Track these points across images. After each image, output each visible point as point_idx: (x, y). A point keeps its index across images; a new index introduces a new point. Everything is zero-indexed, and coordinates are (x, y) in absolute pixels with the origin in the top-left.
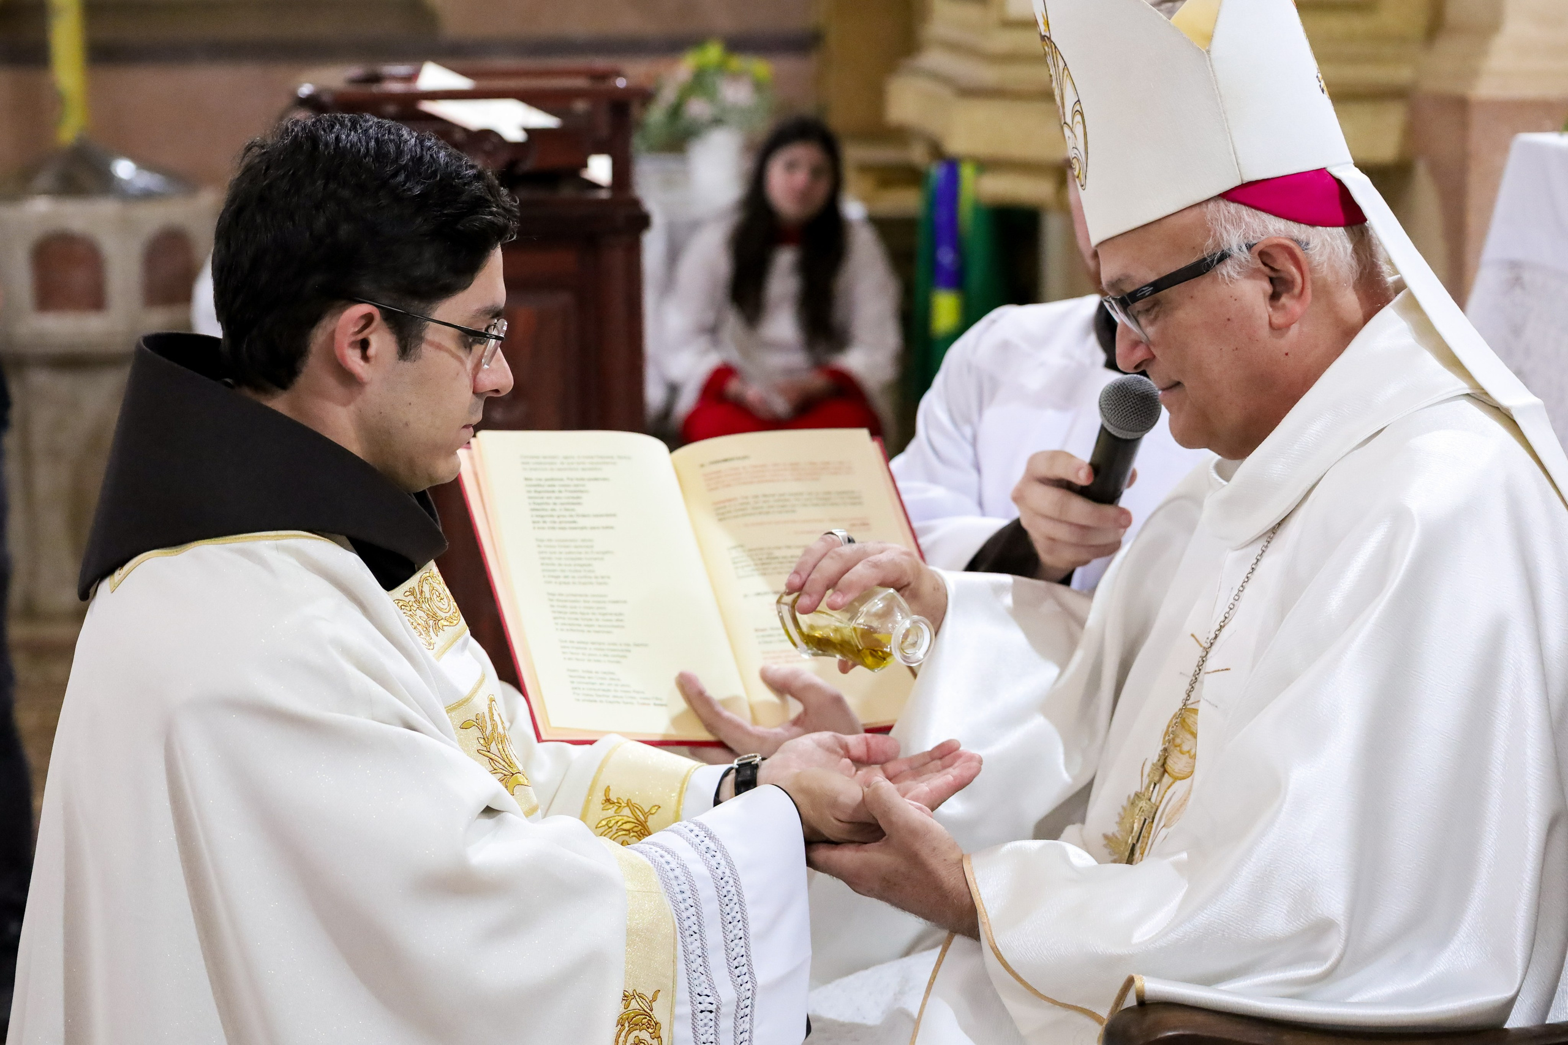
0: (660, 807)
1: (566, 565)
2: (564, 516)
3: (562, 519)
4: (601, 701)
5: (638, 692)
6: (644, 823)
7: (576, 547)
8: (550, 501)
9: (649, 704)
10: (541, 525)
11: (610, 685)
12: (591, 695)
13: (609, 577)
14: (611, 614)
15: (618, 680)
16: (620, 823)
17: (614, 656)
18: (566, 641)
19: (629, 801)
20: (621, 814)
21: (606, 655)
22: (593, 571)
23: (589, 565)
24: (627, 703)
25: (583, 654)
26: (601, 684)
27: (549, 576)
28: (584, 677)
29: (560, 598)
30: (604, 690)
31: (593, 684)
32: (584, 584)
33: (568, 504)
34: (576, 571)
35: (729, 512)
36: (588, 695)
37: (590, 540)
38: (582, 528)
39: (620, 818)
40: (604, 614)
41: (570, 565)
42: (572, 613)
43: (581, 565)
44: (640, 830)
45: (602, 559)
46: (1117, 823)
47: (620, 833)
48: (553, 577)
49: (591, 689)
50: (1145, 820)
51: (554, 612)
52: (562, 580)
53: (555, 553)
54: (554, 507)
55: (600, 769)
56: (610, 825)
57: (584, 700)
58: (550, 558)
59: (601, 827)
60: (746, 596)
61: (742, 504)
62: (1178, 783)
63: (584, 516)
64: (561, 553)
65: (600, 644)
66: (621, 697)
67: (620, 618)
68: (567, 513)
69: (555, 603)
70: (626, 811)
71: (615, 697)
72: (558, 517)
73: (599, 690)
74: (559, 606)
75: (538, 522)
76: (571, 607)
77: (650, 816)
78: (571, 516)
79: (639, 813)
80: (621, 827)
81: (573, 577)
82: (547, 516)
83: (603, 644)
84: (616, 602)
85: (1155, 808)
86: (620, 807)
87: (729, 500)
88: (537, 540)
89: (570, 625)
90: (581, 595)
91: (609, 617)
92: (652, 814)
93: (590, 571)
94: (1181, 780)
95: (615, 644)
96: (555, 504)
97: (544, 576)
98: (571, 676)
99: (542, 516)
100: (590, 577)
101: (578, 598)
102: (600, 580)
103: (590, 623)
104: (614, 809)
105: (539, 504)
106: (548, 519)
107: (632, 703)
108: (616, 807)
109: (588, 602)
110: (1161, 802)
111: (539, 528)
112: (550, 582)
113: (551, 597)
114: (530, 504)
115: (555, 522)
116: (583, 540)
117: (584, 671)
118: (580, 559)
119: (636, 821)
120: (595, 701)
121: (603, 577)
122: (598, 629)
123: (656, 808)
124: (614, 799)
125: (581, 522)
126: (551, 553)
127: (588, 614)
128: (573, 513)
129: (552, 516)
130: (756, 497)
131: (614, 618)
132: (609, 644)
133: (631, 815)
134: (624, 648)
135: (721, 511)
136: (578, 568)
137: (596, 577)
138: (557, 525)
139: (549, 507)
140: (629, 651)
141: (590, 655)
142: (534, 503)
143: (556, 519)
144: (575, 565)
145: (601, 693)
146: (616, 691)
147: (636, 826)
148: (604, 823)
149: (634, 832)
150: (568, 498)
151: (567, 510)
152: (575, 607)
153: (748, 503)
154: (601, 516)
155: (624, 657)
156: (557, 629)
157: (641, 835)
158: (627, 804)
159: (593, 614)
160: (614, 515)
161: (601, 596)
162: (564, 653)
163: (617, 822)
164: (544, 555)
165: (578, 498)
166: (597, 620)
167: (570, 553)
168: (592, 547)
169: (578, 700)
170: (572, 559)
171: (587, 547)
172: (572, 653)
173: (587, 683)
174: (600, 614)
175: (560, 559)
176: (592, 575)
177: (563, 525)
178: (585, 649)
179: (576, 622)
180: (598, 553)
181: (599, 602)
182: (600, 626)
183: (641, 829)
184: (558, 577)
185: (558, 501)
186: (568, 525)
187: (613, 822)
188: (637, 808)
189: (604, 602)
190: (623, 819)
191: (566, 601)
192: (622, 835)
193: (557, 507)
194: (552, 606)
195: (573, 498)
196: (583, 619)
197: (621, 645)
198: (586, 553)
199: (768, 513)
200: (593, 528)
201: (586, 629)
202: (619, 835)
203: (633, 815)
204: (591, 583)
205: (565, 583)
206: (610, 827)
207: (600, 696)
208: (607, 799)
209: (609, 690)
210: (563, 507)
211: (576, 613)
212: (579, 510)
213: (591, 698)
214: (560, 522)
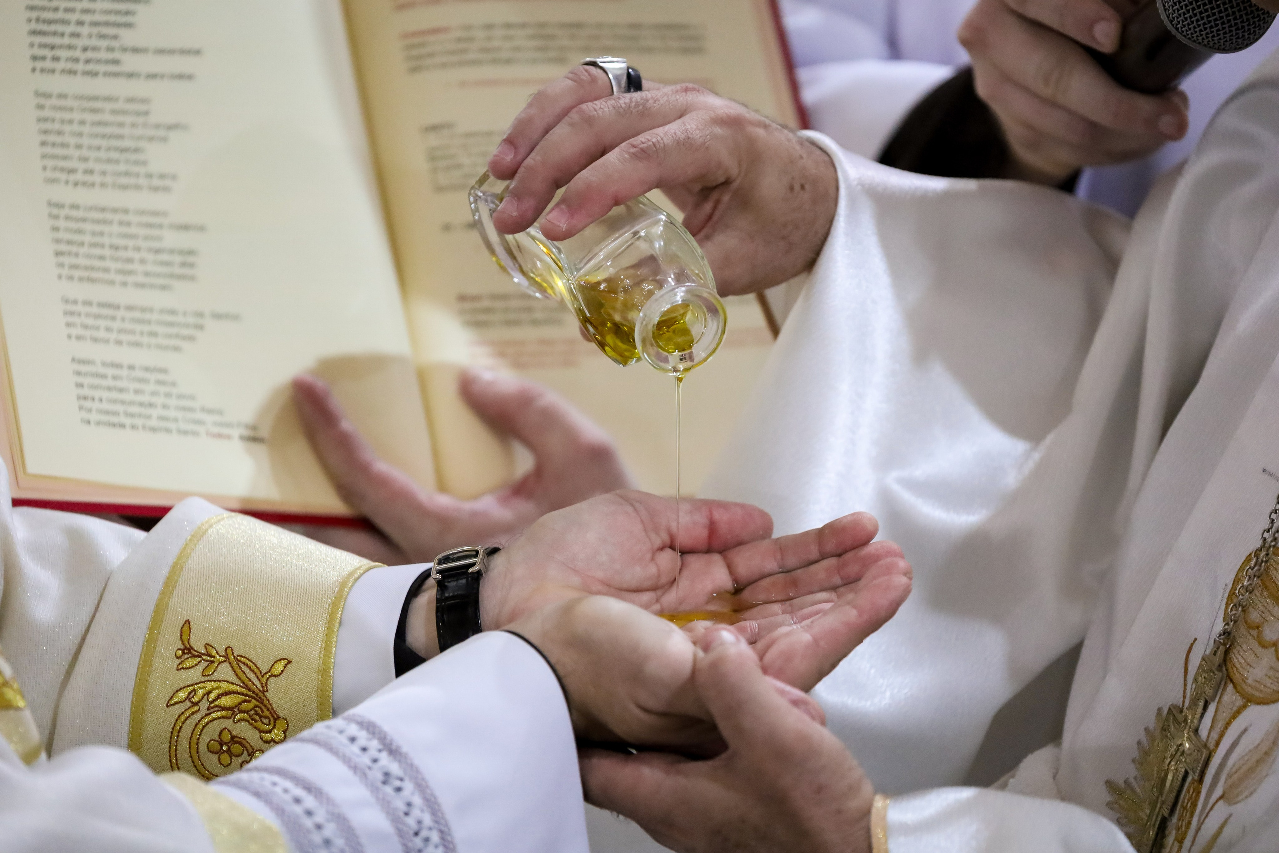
0: (289, 662)
1: (90, 148)
2: (95, 49)
3: (90, 55)
4: (133, 427)
5: (210, 411)
6: (261, 694)
7: (114, 112)
8: (74, 17)
9: (229, 437)
10: (48, 64)
11: (154, 394)
12: (115, 413)
13: (174, 178)
14: (172, 252)
15: (174, 384)
16: (213, 696)
17: (170, 336)
18: (75, 302)
19: (229, 650)
20: (216, 676)
21: (154, 334)
22: (145, 163)
23: (137, 150)
24: (185, 433)
25: (108, 329)
26: (137, 392)
27: (55, 169)
28: (104, 377)
29: (74, 213)
30: (141, 404)
31: (121, 390)
32: (124, 187)
33: (107, 24)
34: (109, 161)
35: (431, 55)
36: (107, 413)
37: (144, 101)
38: (131, 76)
39: (215, 684)
40: (158, 251)
41: (99, 148)
42: (94, 245)
43: (123, 150)
44: (253, 708)
45: (164, 140)
46: (1133, 761)
47: (214, 715)
48: (62, 170)
49: (115, 401)
50: (1186, 774)
51: (58, 241)
52: (79, 177)
53: (71, 122)
54: (79, 29)
55: (170, 584)
56: (196, 699)
57: (99, 423)
58: (60, 133)
59: (176, 703)
60: (447, 228)
61: (459, 40)
62: (1253, 712)
63: (136, 51)
64: (82, 123)
65: (144, 310)
66: (176, 420)
67: (190, 259)
68: (104, 44)
69: (62, 223)
70: (225, 671)
71: (162, 418)
72: (85, 49)
73: (132, 403)
74: (67, 230)
75: (44, 58)
76: (94, 234)
77: (272, 679)
78: (110, 49)
79: (251, 675)
80: (217, 703)
81: (104, 173)
82: (61, 47)
83: (151, 310)
84: (186, 228)
85: (1205, 753)
86: (212, 662)
87: (435, 31)
88: (38, 94)
89: (87, 268)
90: (115, 211)
91: (165, 257)
92: (275, 676)
93: (137, 163)
94: (1258, 703)
95: (173, 312)
96: (80, 23)
97: (45, 168)
98: (79, 373)
99: (53, 48)
100: (138, 175)
101: (109, 216)
102: (156, 182)
103: (129, 267)
104: (200, 668)
105: (50, 22)
106: (63, 54)
107: (195, 434)
108: (206, 664)
109: (129, 224)
110: (1217, 744)
111: (43, 71)
112: (54, 181)
113: (55, 211)
114: (30, 21)
115: (77, 60)
116: (131, 100)
117: (104, 364)
118: (120, 137)
119: (244, 690)
120: (123, 426)
121: (162, 177)
122: (141, 279)
123: (283, 663)
124: (198, 645)
125: (130, 63)
126: (63, 122)
127: (126, 248)
128: (115, 44)
129: (70, 47)
130: (489, 27)
131: (178, 259)
132: (162, 311)
133: (233, 678)
134: (191, 320)
135: (415, 52)
136: (114, 155)
137: (150, 176)
138: (80, 67)
139: (69, 30)
140: (200, 327)
141: (121, 331)
142: (38, 20)
143: (78, 54)
144: (109, 149)
145: (135, 409)
146: (165, 407)
147: (245, 701)
148: (182, 695)
149: (241, 711)
150: (109, 12)
151: (102, 37)
152: (102, 234)
153: (470, 40)
154: (171, 52)
155: (191, 338)
156: (60, 277)
157: (257, 717)
158: (226, 657)
159: (138, 249)
160: (198, 53)
161: (156, 214)
162: (69, 325)
163: (209, 692)
164: (48, 126)
165: (127, 13)
166: (143, 261)
167: (99, 124)
168: (147, 113)
169: (89, 422)
170: (104, 136)
171: (138, 114)
172: (86, 327)
173: (110, 389)
174: (150, 250)
175: (80, 135)
176: (142, 170)
177: (91, 67)
178: (114, 318)
179: (97, 263)
180: (158, 126)
181: (150, 226)
182: (147, 274)
183: (256, 706)
184: (72, 171)
185: (87, 18)
186: (102, 68)
187: (201, 692)
188: (244, 663)
189: (161, 226)
190: (218, 688)
191: (84, 220)
192: (219, 718)
193: (85, 30)
194: (56, 229)
195: (118, 13)
196: (116, 259)
197: (185, 314)
198: (133, 125)
199: (508, 62)
200: (152, 76)
201: (119, 278)
202: (214, 719)
203: (240, 678)
204: (138, 187)
205: (85, 184)
206: (196, 704)
207: (132, 415)
208: (186, 648)
209: (151, 405)
210: (95, 30)
211: (102, 246)
212: (128, 38)
213: (115, 419)
214: (88, 62)
